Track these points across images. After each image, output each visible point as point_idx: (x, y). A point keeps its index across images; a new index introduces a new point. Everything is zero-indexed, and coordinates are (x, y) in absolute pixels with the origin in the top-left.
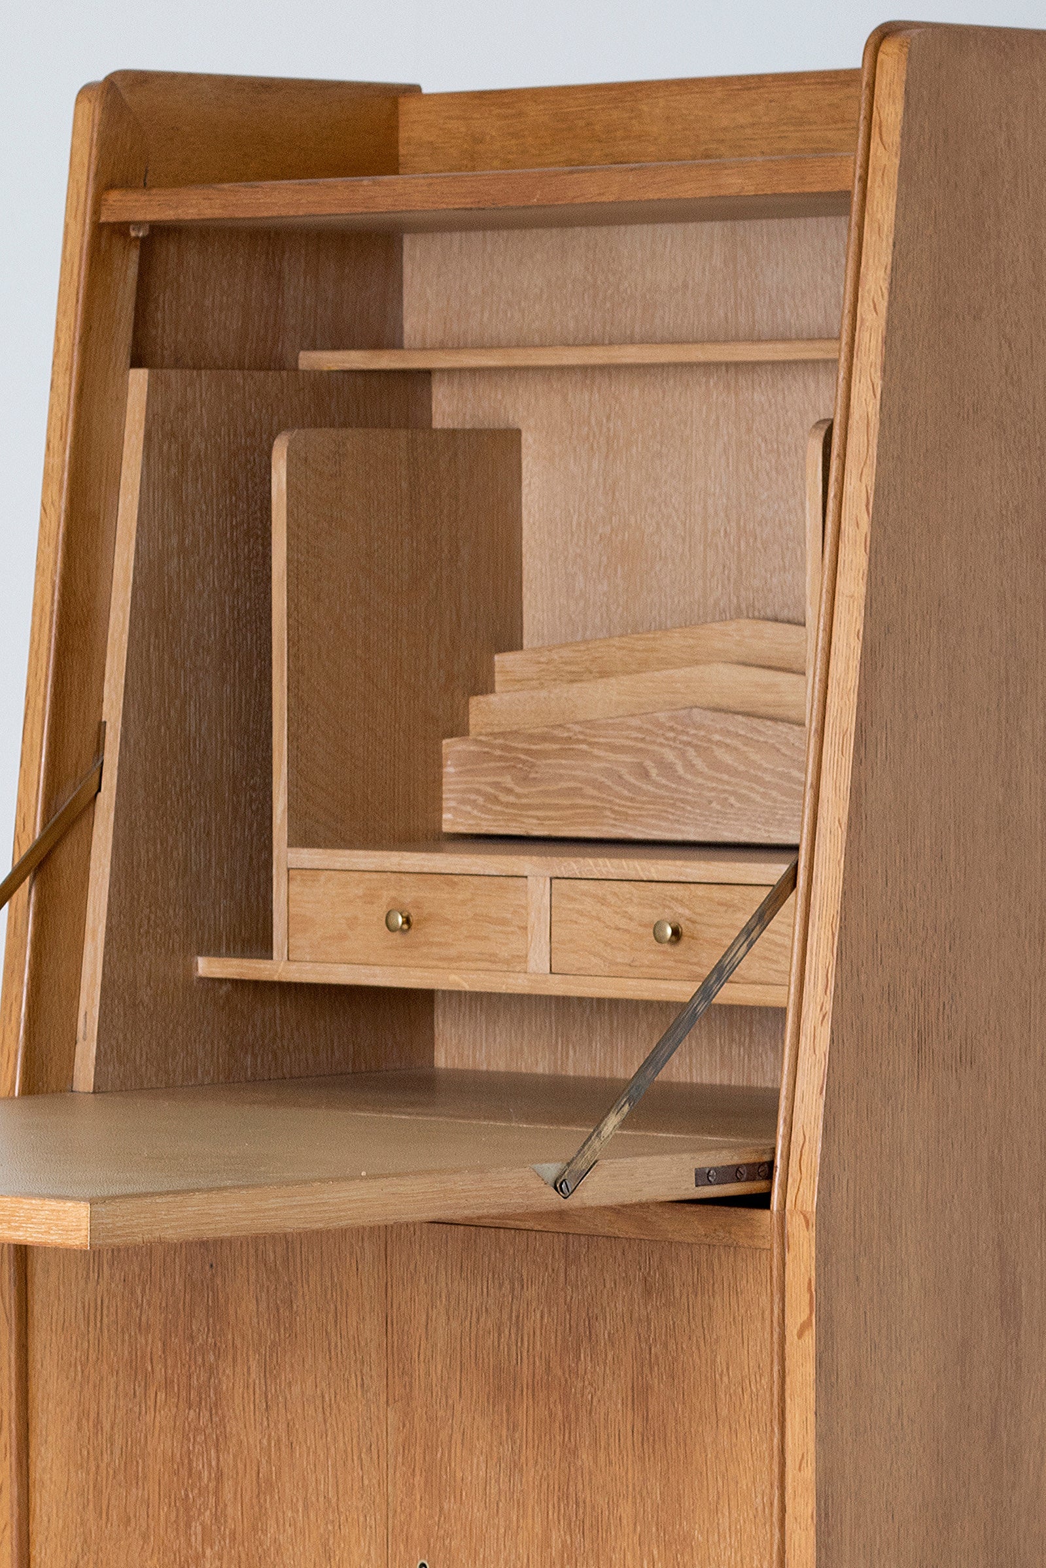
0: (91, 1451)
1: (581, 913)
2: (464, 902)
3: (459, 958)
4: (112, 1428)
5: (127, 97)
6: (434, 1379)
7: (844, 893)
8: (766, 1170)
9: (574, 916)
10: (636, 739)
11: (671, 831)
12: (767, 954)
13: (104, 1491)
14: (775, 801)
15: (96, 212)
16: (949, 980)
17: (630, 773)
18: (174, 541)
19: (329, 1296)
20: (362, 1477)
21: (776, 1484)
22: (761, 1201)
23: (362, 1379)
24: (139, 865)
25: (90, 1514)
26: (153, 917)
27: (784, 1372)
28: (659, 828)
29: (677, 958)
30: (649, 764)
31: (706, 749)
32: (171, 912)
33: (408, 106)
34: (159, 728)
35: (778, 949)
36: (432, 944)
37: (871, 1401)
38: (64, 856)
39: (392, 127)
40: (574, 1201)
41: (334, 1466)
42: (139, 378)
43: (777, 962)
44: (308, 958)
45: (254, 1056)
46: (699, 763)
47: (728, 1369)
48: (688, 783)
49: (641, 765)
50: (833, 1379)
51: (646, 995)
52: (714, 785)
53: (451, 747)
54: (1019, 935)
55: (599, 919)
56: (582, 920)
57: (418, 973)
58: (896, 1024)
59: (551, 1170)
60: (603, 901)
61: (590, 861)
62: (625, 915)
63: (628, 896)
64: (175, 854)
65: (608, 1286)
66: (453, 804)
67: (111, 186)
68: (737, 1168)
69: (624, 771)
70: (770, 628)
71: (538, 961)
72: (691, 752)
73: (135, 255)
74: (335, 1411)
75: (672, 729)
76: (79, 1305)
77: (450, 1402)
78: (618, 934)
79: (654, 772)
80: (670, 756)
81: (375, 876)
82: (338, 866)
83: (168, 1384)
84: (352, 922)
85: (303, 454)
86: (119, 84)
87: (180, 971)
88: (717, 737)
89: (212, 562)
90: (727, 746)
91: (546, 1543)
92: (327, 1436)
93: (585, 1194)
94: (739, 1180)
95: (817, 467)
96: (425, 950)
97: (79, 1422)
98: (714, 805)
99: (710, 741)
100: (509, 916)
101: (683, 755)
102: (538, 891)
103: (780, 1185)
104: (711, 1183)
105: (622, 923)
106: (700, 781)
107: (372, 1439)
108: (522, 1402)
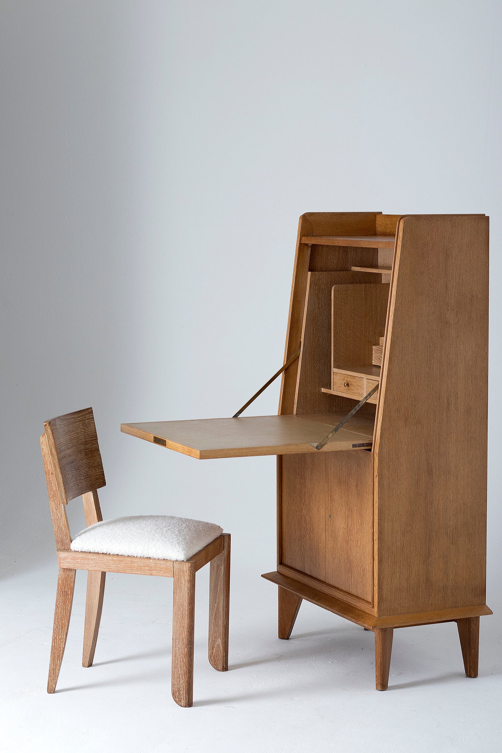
1: (370, 386)
2: (356, 382)
3: (355, 393)
5: (308, 218)
7: (386, 390)
8: (370, 444)
15: (300, 241)
16: (414, 407)
18: (317, 306)
20: (323, 496)
21: (372, 506)
22: (370, 450)
24: (307, 370)
26: (311, 380)
27: (374, 485)
32: (315, 379)
33: (378, 217)
34: (313, 343)
36: (351, 390)
37: (393, 491)
38: (291, 368)
39: (374, 221)
40: (321, 450)
42: (309, 273)
44: (336, 390)
45: (336, 408)
50: (383, 486)
53: (374, 347)
54: (433, 398)
57: (349, 395)
58: (399, 416)
59: (315, 444)
60: (373, 384)
63: (375, 383)
64: (316, 368)
66: (374, 359)
67: (304, 236)
68: (363, 444)
71: (365, 394)
73: (310, 249)
81: (344, 375)
82: (340, 373)
84: (340, 384)
85: (338, 290)
86: (306, 215)
87: (317, 391)
89: (326, 310)
91: (345, 513)
92: (318, 487)
93: (324, 449)
94: (364, 446)
100: (361, 386)
102: (365, 381)
103: (373, 448)
104: (357, 447)
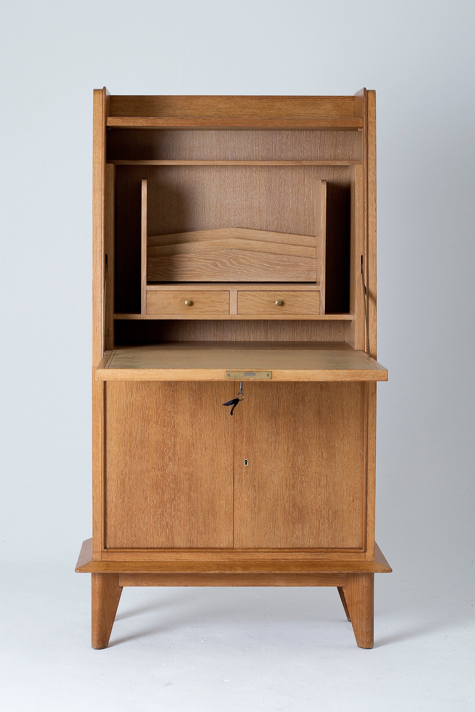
0: (128, 441)
1: (247, 299)
2: (207, 298)
3: (206, 312)
4: (136, 435)
6: (251, 414)
9: (245, 300)
10: (213, 257)
11: (225, 279)
12: (308, 307)
13: (133, 451)
14: (259, 271)
15: (106, 123)
17: (211, 265)
19: (214, 396)
20: (225, 440)
23: (226, 416)
25: (128, 458)
28: (221, 279)
29: (279, 309)
30: (217, 263)
31: (236, 259)
35: (311, 306)
36: (197, 308)
41: (216, 438)
43: (311, 309)
44: (153, 313)
46: (234, 263)
47: (347, 405)
48: (231, 267)
49: (215, 263)
51: (269, 319)
52: (239, 268)
55: (253, 301)
56: (247, 301)
60: (255, 296)
61: (251, 287)
62: (262, 299)
63: (263, 295)
65: (309, 388)
69: (209, 265)
70: (240, 230)
71: (233, 311)
72: (232, 260)
74: (216, 424)
75: (225, 254)
76: (124, 404)
77: (256, 420)
78: (260, 304)
79: (219, 265)
80: (225, 261)
81: (177, 292)
82: (164, 290)
83: (157, 422)
84: (169, 304)
88: (240, 256)
90: (244, 258)
91: (288, 451)
92: (213, 431)
95: (325, 191)
96: (194, 310)
97: (124, 434)
98: (239, 272)
99: (238, 257)
100: (223, 301)
101: (229, 261)
102: (234, 294)
105: (261, 301)
106: (234, 267)
107: (229, 430)
108: (280, 418)
